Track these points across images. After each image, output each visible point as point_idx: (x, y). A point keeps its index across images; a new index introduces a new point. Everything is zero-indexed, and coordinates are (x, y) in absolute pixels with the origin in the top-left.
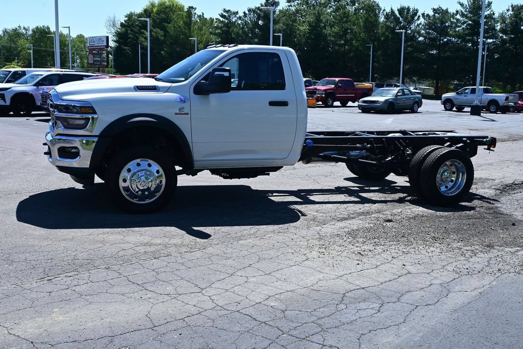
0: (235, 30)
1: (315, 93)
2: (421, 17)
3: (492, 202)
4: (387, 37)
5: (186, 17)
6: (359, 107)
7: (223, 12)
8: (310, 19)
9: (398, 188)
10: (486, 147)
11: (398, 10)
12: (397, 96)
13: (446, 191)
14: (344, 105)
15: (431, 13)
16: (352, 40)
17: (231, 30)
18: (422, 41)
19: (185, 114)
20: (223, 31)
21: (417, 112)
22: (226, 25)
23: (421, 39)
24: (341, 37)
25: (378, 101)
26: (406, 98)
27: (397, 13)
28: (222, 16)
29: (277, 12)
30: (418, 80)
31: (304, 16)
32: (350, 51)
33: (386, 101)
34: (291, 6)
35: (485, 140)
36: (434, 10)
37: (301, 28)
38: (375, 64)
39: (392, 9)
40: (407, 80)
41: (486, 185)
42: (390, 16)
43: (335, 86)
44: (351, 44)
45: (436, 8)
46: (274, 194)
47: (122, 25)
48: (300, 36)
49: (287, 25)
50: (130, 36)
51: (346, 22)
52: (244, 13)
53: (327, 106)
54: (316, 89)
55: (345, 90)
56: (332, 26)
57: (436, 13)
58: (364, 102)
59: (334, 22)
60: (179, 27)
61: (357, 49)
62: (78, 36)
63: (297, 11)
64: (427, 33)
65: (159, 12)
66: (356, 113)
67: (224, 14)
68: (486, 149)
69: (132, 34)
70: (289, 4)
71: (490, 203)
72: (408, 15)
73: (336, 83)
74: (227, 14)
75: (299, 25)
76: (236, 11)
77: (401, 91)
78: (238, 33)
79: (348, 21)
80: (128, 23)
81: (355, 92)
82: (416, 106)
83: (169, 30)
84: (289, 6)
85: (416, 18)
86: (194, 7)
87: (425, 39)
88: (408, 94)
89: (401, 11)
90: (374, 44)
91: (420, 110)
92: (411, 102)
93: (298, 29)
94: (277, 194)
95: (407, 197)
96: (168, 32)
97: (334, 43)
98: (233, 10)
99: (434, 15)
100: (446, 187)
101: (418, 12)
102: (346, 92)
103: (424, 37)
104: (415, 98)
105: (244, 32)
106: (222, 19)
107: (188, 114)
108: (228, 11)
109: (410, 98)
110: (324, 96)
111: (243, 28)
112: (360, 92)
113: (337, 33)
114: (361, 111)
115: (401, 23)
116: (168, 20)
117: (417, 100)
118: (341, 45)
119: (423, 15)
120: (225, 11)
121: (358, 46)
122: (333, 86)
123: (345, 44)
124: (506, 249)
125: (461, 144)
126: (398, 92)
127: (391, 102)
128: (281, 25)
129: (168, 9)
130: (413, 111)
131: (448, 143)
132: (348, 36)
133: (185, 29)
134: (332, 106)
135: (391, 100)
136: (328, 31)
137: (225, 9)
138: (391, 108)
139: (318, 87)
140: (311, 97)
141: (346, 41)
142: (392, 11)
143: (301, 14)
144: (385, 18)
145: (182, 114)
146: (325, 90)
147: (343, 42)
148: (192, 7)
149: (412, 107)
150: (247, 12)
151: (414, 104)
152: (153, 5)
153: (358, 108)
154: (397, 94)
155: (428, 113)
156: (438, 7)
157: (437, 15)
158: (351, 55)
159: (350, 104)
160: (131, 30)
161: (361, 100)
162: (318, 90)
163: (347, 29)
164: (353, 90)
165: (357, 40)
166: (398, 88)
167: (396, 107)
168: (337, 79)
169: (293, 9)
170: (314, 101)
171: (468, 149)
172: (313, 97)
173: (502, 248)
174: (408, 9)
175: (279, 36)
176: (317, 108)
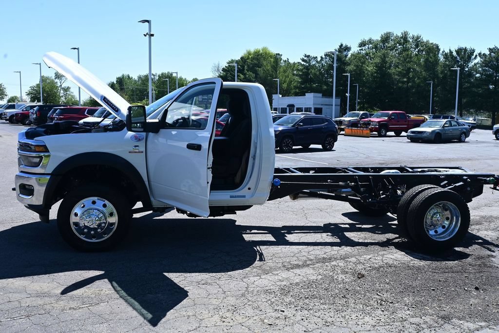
0: (313, 71)
1: (369, 124)
2: (478, 56)
3: (493, 248)
4: (446, 75)
5: (274, 62)
6: (408, 137)
7: (304, 57)
8: (377, 60)
9: (394, 227)
10: (492, 186)
11: (456, 51)
12: (444, 127)
13: (435, 235)
14: (398, 135)
15: (487, 53)
16: (414, 77)
17: (309, 71)
18: (479, 77)
19: (139, 152)
20: (303, 72)
21: (464, 142)
22: (307, 68)
23: (478, 75)
24: (404, 76)
25: (425, 132)
26: (453, 129)
27: (455, 54)
28: (303, 60)
29: (349, 56)
30: (476, 111)
31: (373, 58)
32: (412, 87)
33: (433, 132)
34: (362, 50)
35: (488, 179)
36: (490, 50)
37: (369, 69)
38: (435, 98)
39: (450, 50)
40: (464, 112)
41: (492, 225)
42: (449, 56)
43: (389, 118)
44: (414, 82)
45: (492, 47)
46: (253, 231)
47: (224, 70)
48: (368, 75)
49: (357, 66)
50: (228, 78)
51: (409, 62)
52: (321, 57)
53: (380, 136)
54: (370, 121)
55: (398, 122)
56: (396, 66)
57: (493, 52)
58: (413, 132)
59: (398, 63)
60: (268, 70)
61: (419, 85)
62: (194, 79)
63: (367, 54)
64: (483, 70)
65: (253, 59)
66: (404, 143)
67: (305, 58)
68: (492, 188)
69: (230, 77)
70: (361, 48)
71: (490, 250)
72: (465, 55)
73: (389, 116)
74: (308, 58)
75: (367, 66)
76: (315, 56)
77: (448, 122)
78: (315, 74)
79: (411, 61)
80: (228, 68)
81: (407, 123)
82: (463, 136)
83: (259, 73)
84: (361, 50)
85: (474, 57)
86: (280, 54)
87: (481, 76)
88: (456, 126)
89: (459, 51)
90: (434, 81)
91: (467, 139)
92: (458, 133)
93: (367, 70)
94: (256, 231)
95: (396, 238)
96: (258, 74)
97: (399, 81)
98: (312, 55)
99: (490, 54)
100: (436, 232)
101: (474, 52)
102: (398, 123)
103: (480, 73)
104: (462, 129)
105: (321, 73)
106: (303, 63)
107: (142, 152)
108: (308, 56)
109: (458, 129)
110: (377, 126)
111: (320, 70)
112: (413, 123)
113: (400, 72)
114: (410, 141)
115: (458, 61)
116: (259, 65)
117: (465, 130)
118: (403, 82)
119: (480, 54)
120: (306, 56)
121: (419, 83)
122: (387, 118)
123: (408, 82)
124: (466, 324)
125: (461, 183)
126: (445, 124)
127: (438, 133)
128: (352, 66)
129: (260, 56)
130: (460, 141)
131: (446, 182)
132: (411, 75)
133: (272, 72)
134: (385, 136)
135: (437, 131)
136: (393, 70)
137: (306, 55)
138: (438, 138)
139: (372, 119)
140: (365, 128)
141: (409, 78)
142: (451, 52)
143: (370, 56)
144: (444, 58)
145: (136, 152)
146: (379, 122)
147: (405, 80)
148: (279, 54)
149: (460, 137)
150: (324, 57)
151: (462, 134)
152: (249, 53)
153: (406, 138)
154: (444, 125)
155: (477, 142)
156: (494, 47)
157: (492, 54)
158: (414, 90)
159: (403, 134)
160: (231, 74)
161: (409, 130)
162: (372, 122)
163: (409, 69)
164: (406, 122)
165: (419, 78)
166: (446, 120)
167: (442, 137)
168: (391, 112)
169: (364, 52)
170: (368, 132)
171: (469, 189)
172: (367, 128)
173: (461, 322)
174: (466, 49)
175: (348, 76)
176: (370, 138)
